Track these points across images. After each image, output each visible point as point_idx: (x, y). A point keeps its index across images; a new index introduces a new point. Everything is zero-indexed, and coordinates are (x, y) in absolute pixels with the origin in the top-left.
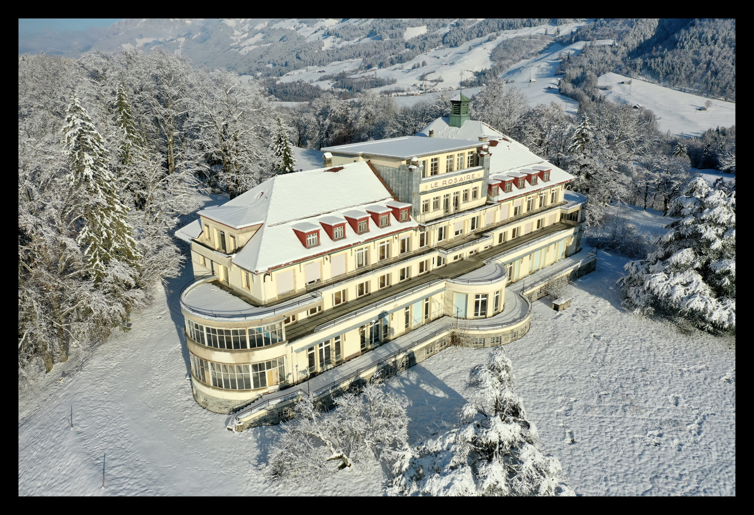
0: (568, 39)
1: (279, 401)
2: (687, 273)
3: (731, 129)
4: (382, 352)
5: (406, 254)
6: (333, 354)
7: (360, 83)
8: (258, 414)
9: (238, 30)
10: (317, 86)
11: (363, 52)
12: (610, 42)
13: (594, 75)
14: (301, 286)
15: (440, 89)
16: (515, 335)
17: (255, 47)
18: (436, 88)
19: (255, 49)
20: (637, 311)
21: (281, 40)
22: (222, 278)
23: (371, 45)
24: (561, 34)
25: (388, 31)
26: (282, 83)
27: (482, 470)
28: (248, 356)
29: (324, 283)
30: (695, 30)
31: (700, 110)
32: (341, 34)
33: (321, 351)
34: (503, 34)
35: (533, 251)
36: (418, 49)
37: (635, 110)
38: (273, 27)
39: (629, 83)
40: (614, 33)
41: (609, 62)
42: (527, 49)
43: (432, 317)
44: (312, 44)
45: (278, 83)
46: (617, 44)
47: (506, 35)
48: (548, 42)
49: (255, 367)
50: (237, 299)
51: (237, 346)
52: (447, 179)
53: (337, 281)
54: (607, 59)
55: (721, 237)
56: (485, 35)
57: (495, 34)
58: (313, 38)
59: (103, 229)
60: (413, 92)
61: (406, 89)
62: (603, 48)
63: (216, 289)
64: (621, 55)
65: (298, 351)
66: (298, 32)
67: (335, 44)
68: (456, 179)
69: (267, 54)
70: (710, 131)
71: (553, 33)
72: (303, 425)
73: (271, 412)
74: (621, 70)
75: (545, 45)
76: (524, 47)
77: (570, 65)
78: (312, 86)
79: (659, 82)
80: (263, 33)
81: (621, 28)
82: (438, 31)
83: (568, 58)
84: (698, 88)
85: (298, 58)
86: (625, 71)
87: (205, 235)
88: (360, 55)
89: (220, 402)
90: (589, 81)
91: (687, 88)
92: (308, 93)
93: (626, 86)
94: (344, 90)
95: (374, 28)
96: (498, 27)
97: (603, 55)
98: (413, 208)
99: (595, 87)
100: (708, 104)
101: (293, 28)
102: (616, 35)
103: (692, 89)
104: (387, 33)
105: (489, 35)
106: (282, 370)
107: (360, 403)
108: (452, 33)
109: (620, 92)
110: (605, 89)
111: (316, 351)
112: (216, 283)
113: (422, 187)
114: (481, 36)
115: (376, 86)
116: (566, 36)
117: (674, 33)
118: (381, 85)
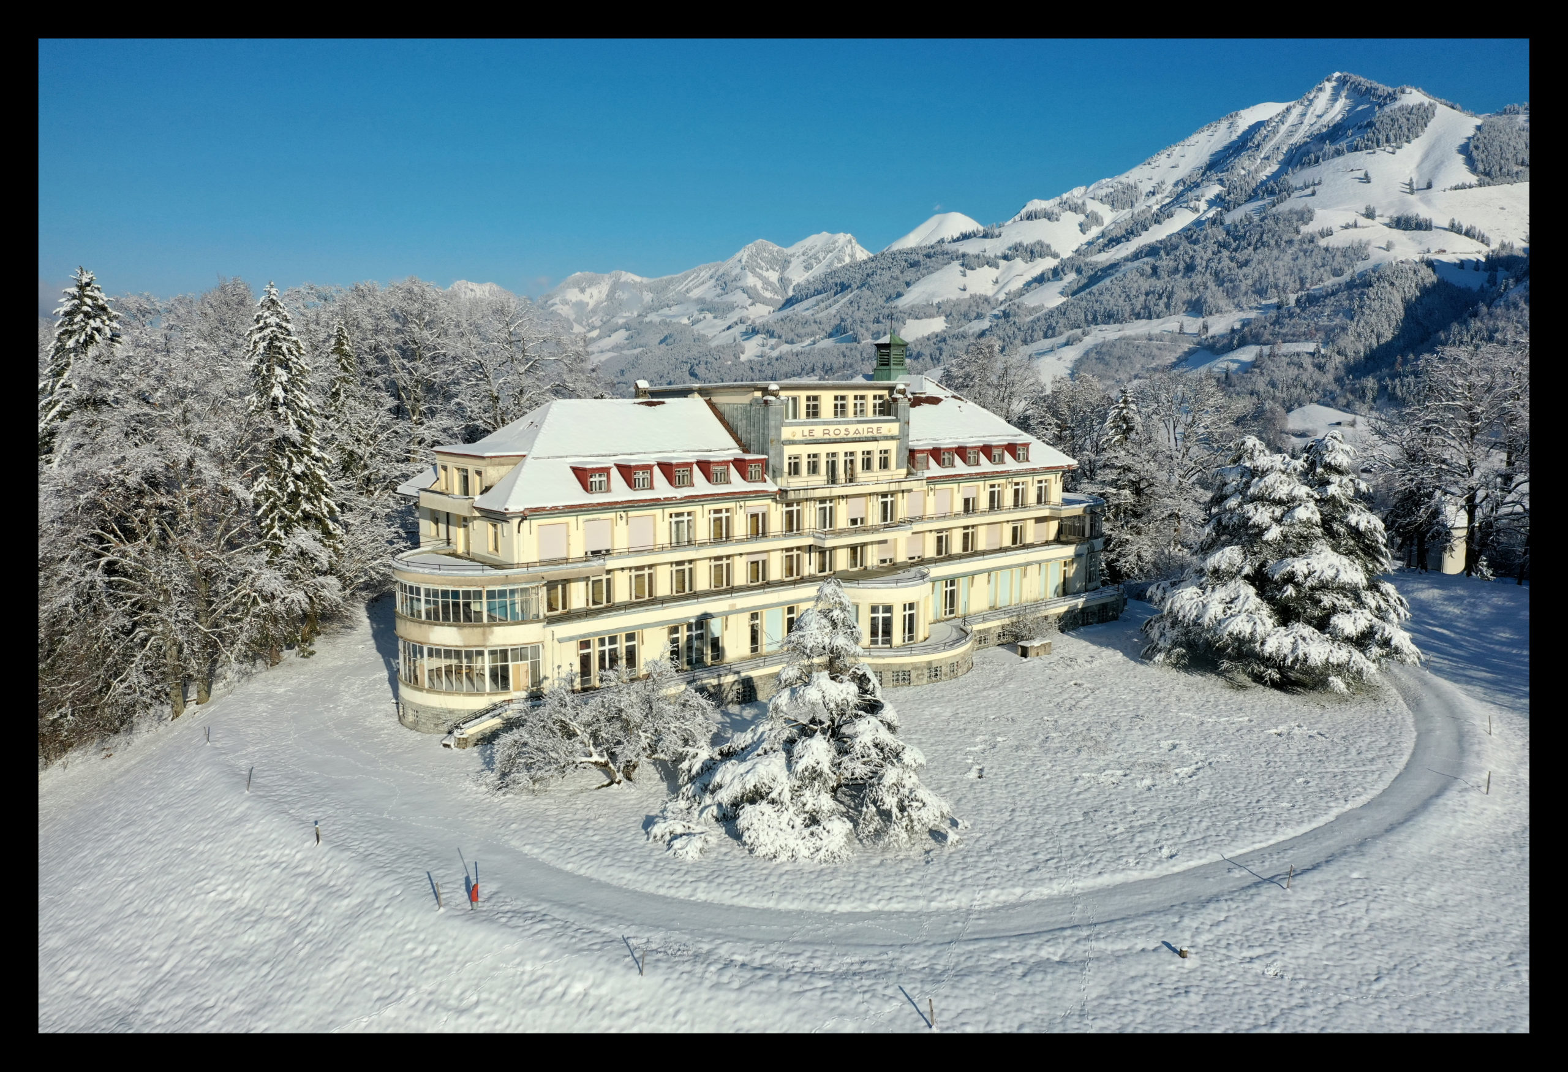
0: (1225, 341)
2: (1232, 585)
4: (702, 674)
6: (622, 664)
8: (489, 723)
9: (580, 324)
11: (820, 365)
12: (1311, 347)
13: (1279, 409)
14: (577, 553)
16: (935, 674)
17: (611, 354)
19: (612, 358)
20: (1160, 658)
21: (661, 342)
22: (460, 549)
23: (836, 352)
24: (1212, 331)
25: (871, 326)
28: (484, 634)
30: (1479, 324)
32: (777, 330)
33: (602, 654)
34: (1094, 333)
35: (994, 569)
36: (928, 359)
38: (647, 319)
39: (1353, 424)
40: (1317, 330)
41: (1310, 384)
42: (1143, 360)
44: (721, 349)
46: (1323, 351)
47: (1101, 335)
48: (1186, 347)
49: (493, 653)
51: (467, 618)
52: (832, 428)
54: (1304, 380)
55: (1279, 521)
56: (1061, 334)
57: (1079, 331)
58: (725, 338)
62: (1296, 359)
63: (449, 558)
64: (1332, 371)
65: (562, 641)
66: (696, 327)
67: (767, 349)
68: (846, 430)
69: (634, 367)
71: (1196, 331)
74: (1333, 399)
75: (1179, 352)
76: (1138, 356)
77: (1231, 389)
80: (628, 329)
81: (1331, 321)
82: (967, 327)
83: (1227, 377)
85: (693, 374)
86: (1342, 401)
87: (441, 484)
88: (813, 370)
89: (437, 716)
90: (1270, 420)
95: (842, 320)
96: (1086, 320)
97: (1296, 372)
98: (771, 462)
99: (1283, 433)
101: (685, 321)
102: (1321, 335)
104: (867, 329)
105: (1068, 334)
106: (535, 668)
108: (995, 330)
111: (595, 651)
113: (786, 433)
114: (1053, 336)
116: (1223, 336)
117: (1438, 331)
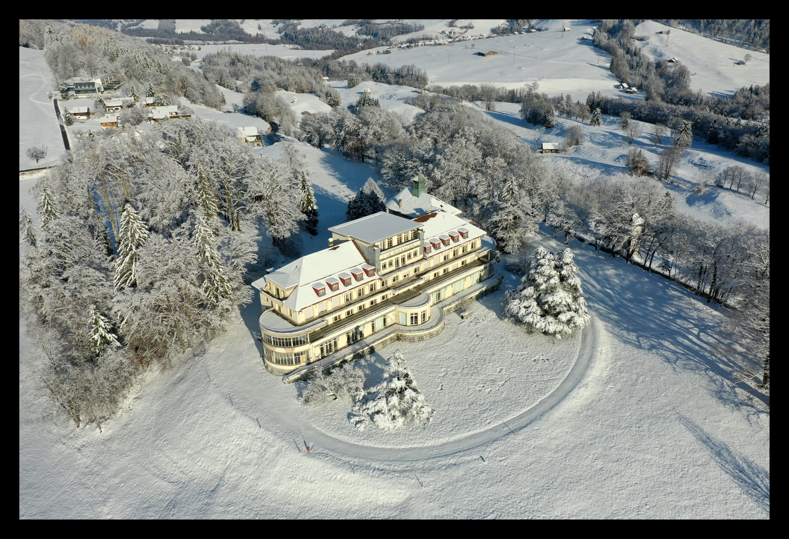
1: (306, 370)
3: (765, 87)
4: (357, 346)
5: (374, 292)
6: (333, 347)
7: (385, 29)
8: (296, 376)
10: (341, 32)
13: (631, 24)
14: (316, 314)
15: (470, 37)
16: (431, 335)
18: (465, 35)
20: (506, 320)
22: (277, 309)
26: (303, 29)
27: (389, 399)
28: (292, 350)
29: (328, 312)
31: (738, 64)
33: (327, 346)
35: (454, 282)
37: (670, 64)
39: (668, 33)
43: (388, 325)
45: (299, 28)
49: (295, 355)
50: (286, 322)
51: (287, 345)
52: (398, 250)
53: (335, 311)
59: (215, 282)
60: (441, 41)
61: (434, 37)
63: (275, 315)
65: (315, 347)
70: (742, 90)
72: (318, 381)
73: (302, 375)
78: (334, 33)
79: (700, 32)
84: (740, 38)
87: (268, 287)
89: (279, 371)
90: (626, 31)
91: (728, 39)
92: (331, 40)
93: (664, 36)
94: (368, 37)
98: (377, 268)
99: (631, 38)
100: (748, 57)
103: (733, 40)
106: (308, 356)
107: (343, 371)
109: (658, 44)
110: (641, 39)
111: (324, 346)
112: (274, 311)
113: (381, 257)
115: (403, 33)
118: (408, 32)
